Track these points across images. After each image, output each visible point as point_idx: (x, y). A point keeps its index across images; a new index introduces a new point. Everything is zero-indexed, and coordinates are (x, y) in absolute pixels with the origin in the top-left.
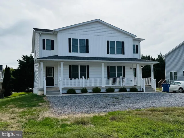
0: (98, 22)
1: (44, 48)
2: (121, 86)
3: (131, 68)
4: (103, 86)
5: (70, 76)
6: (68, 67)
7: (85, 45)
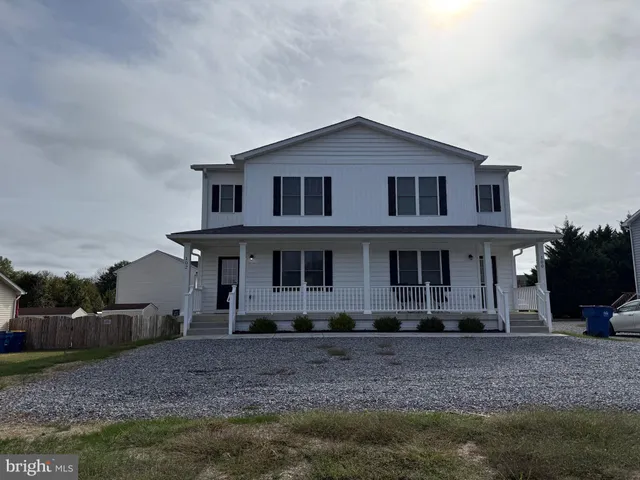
0: (359, 125)
1: (215, 209)
2: (429, 313)
3: (470, 256)
4: (368, 312)
5: (276, 282)
6: (271, 256)
7: (321, 194)
